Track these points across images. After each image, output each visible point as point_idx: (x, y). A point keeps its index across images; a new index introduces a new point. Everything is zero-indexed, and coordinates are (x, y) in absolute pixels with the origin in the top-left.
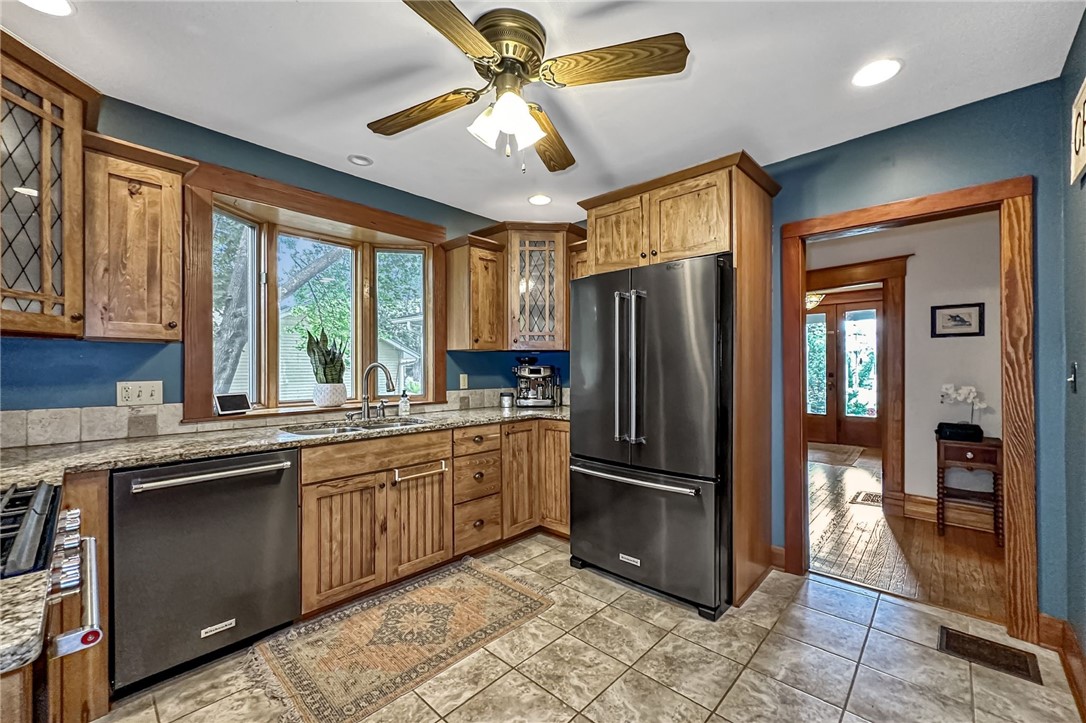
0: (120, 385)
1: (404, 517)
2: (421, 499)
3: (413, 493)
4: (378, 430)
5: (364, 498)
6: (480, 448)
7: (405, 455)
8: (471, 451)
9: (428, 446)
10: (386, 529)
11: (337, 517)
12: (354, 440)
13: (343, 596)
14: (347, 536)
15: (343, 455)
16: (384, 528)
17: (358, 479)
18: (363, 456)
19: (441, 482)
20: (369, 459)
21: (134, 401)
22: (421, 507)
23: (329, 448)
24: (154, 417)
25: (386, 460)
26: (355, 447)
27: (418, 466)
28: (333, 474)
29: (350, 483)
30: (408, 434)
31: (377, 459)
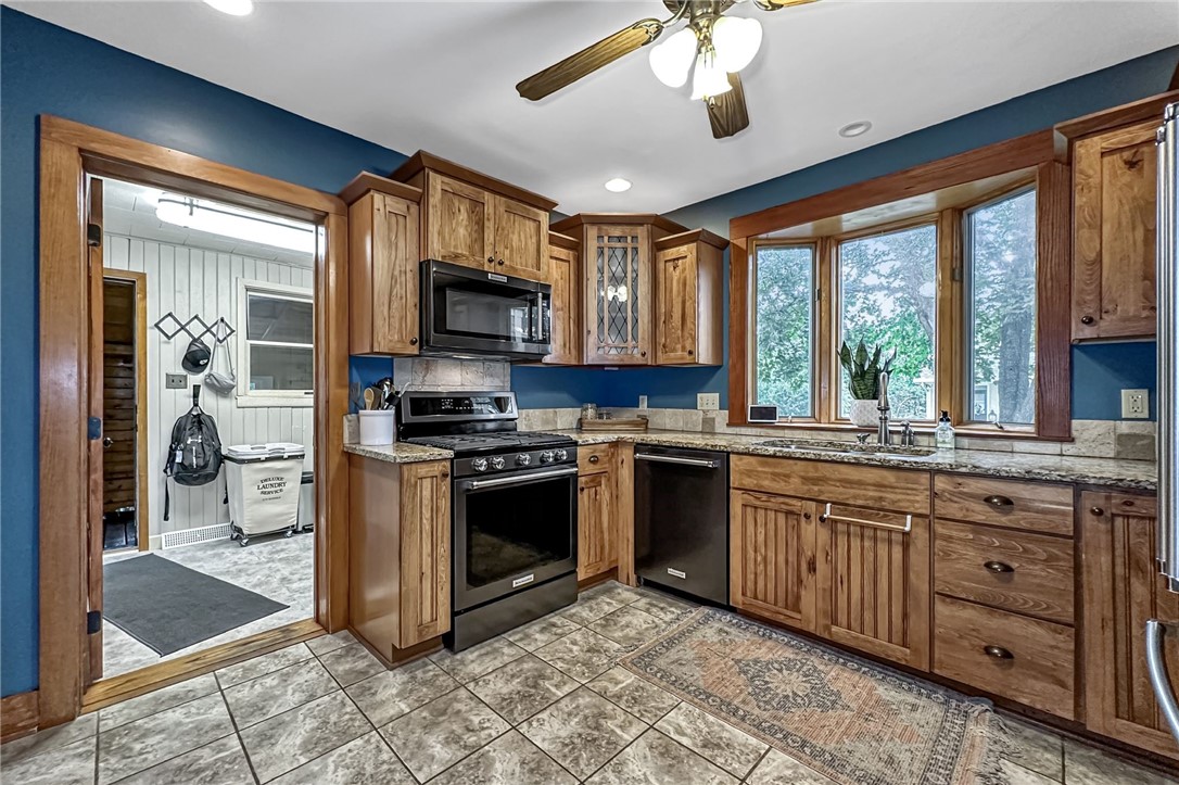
0: (699, 395)
1: (842, 568)
2: (869, 556)
3: (856, 543)
4: (803, 451)
5: (790, 523)
6: (1004, 520)
7: (841, 489)
8: (979, 518)
9: (879, 486)
10: (815, 570)
11: (761, 530)
12: (774, 456)
13: (767, 614)
14: (771, 555)
15: (766, 469)
16: (812, 568)
17: (782, 500)
18: (788, 476)
19: (906, 546)
20: (795, 481)
21: (705, 408)
22: (869, 566)
23: (751, 459)
24: (714, 419)
25: (816, 488)
26: (779, 463)
27: (863, 510)
28: (756, 485)
29: (772, 500)
30: (842, 463)
31: (803, 484)
